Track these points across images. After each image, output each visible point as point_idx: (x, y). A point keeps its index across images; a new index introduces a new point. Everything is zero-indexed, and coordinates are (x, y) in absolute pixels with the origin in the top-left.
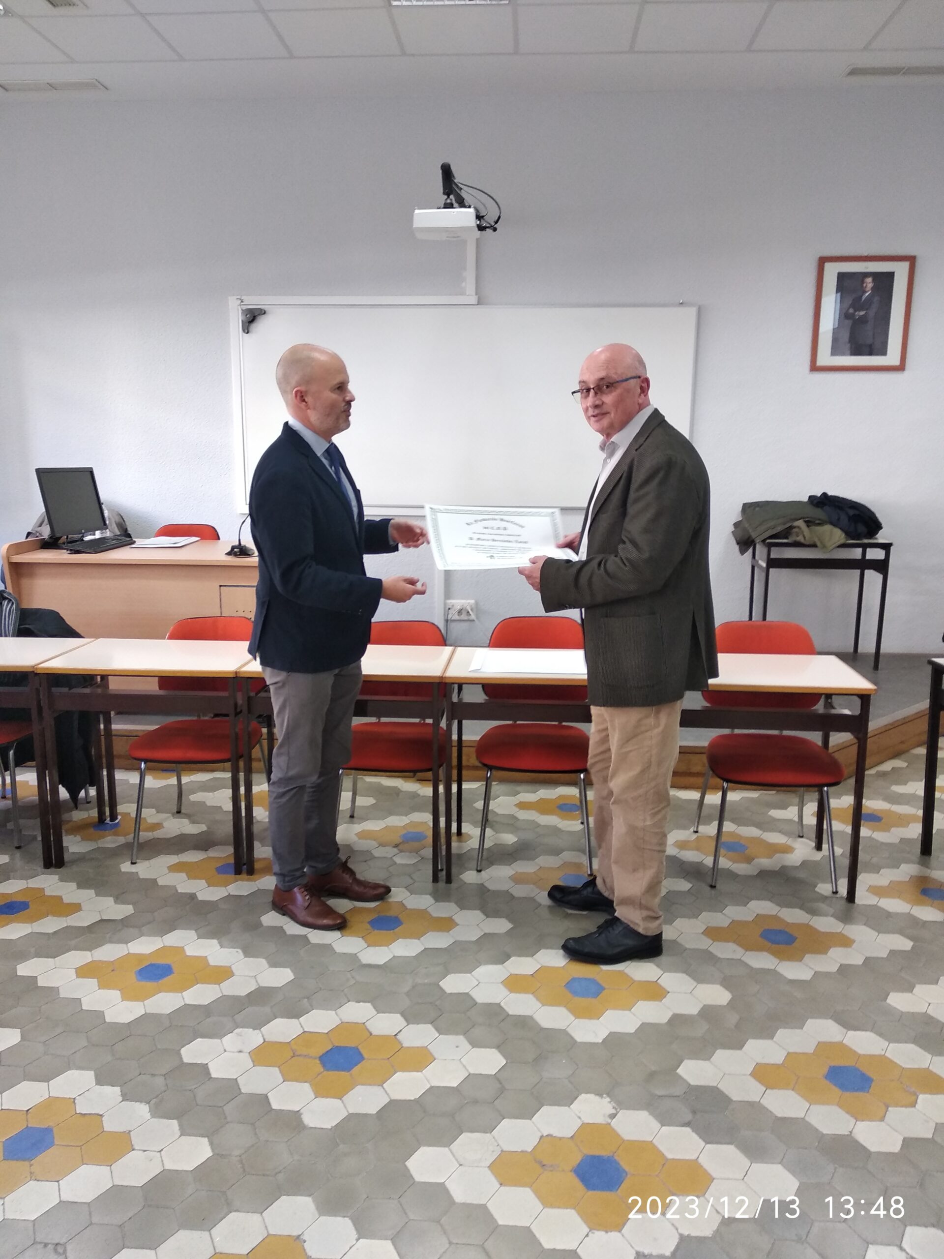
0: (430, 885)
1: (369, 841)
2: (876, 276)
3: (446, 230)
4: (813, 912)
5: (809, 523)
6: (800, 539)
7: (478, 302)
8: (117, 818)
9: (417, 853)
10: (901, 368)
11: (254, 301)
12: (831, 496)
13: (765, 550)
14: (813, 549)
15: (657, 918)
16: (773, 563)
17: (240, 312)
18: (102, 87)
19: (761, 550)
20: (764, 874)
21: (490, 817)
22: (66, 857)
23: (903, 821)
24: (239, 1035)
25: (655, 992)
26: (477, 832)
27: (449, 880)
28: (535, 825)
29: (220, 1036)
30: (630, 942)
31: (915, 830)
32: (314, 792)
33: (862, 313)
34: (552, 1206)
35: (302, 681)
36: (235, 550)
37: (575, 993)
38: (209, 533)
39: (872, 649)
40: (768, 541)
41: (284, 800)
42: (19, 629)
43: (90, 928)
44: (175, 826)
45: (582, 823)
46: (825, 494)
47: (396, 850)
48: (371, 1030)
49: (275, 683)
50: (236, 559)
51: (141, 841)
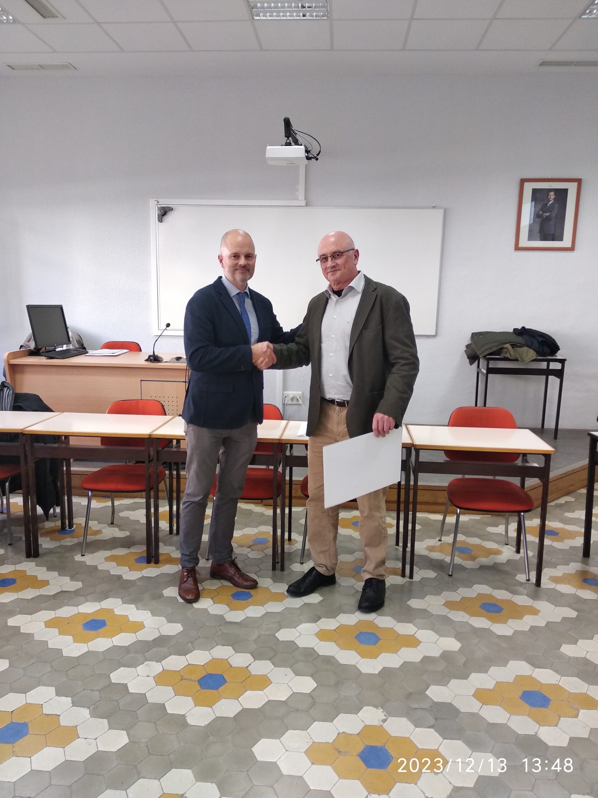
0: (270, 572)
2: (557, 191)
3: (286, 159)
4: (514, 593)
5: (513, 346)
6: (508, 355)
7: (307, 203)
8: (73, 527)
9: (261, 552)
10: (572, 249)
11: (165, 202)
12: (527, 329)
13: (486, 363)
14: (516, 362)
16: (490, 371)
17: (157, 208)
18: (73, 68)
19: (483, 362)
20: (483, 568)
22: (41, 551)
23: (572, 535)
24: (148, 665)
25: (413, 642)
26: (301, 538)
27: (282, 569)
29: (135, 666)
31: (580, 541)
33: (548, 214)
34: (345, 778)
36: (151, 358)
37: (362, 642)
38: (135, 347)
39: (553, 426)
40: (487, 357)
42: (14, 406)
43: (54, 596)
44: (109, 532)
46: (523, 328)
47: (249, 550)
48: (232, 664)
50: (152, 364)
51: (88, 541)
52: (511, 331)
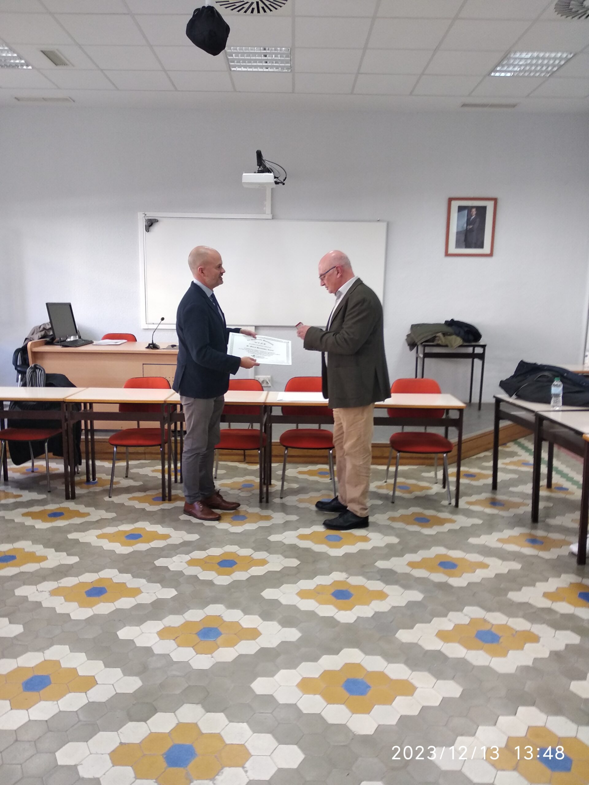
0: (258, 504)
1: (226, 488)
2: (478, 208)
3: (259, 184)
4: (439, 511)
5: (444, 334)
6: (440, 342)
7: (273, 216)
8: (96, 479)
9: (250, 492)
10: (491, 255)
11: (152, 215)
12: (456, 321)
13: (423, 348)
14: (446, 348)
15: (366, 509)
16: (426, 355)
17: (144, 220)
18: (71, 100)
19: (420, 349)
20: (417, 498)
21: (286, 478)
23: (485, 477)
24: (180, 557)
25: (365, 539)
26: (280, 483)
27: (267, 501)
28: (306, 480)
29: (171, 557)
30: (354, 520)
31: (490, 481)
32: (203, 457)
33: (471, 227)
34: (322, 604)
35: (201, 403)
36: (151, 346)
37: (330, 540)
38: (131, 338)
39: (478, 401)
40: (423, 344)
41: (191, 459)
42: (46, 384)
43: (97, 521)
44: (125, 483)
45: (331, 479)
46: (452, 320)
47: (239, 491)
48: (239, 554)
49: (188, 404)
50: (151, 350)
51: (113, 488)
52: (443, 322)
